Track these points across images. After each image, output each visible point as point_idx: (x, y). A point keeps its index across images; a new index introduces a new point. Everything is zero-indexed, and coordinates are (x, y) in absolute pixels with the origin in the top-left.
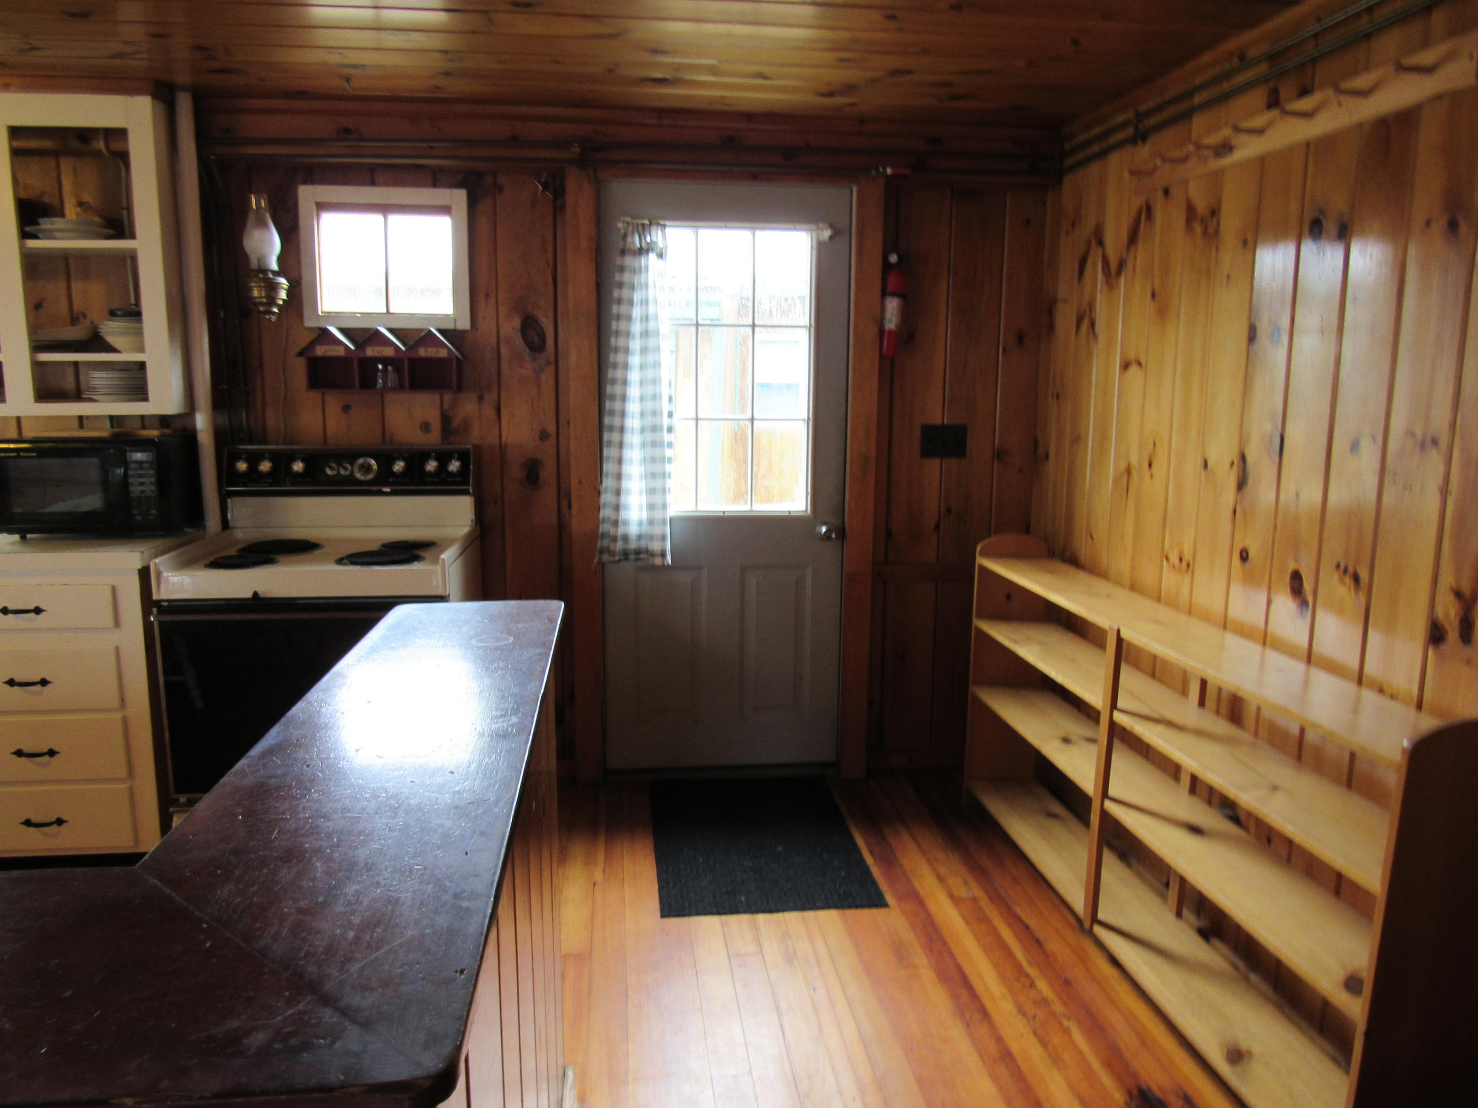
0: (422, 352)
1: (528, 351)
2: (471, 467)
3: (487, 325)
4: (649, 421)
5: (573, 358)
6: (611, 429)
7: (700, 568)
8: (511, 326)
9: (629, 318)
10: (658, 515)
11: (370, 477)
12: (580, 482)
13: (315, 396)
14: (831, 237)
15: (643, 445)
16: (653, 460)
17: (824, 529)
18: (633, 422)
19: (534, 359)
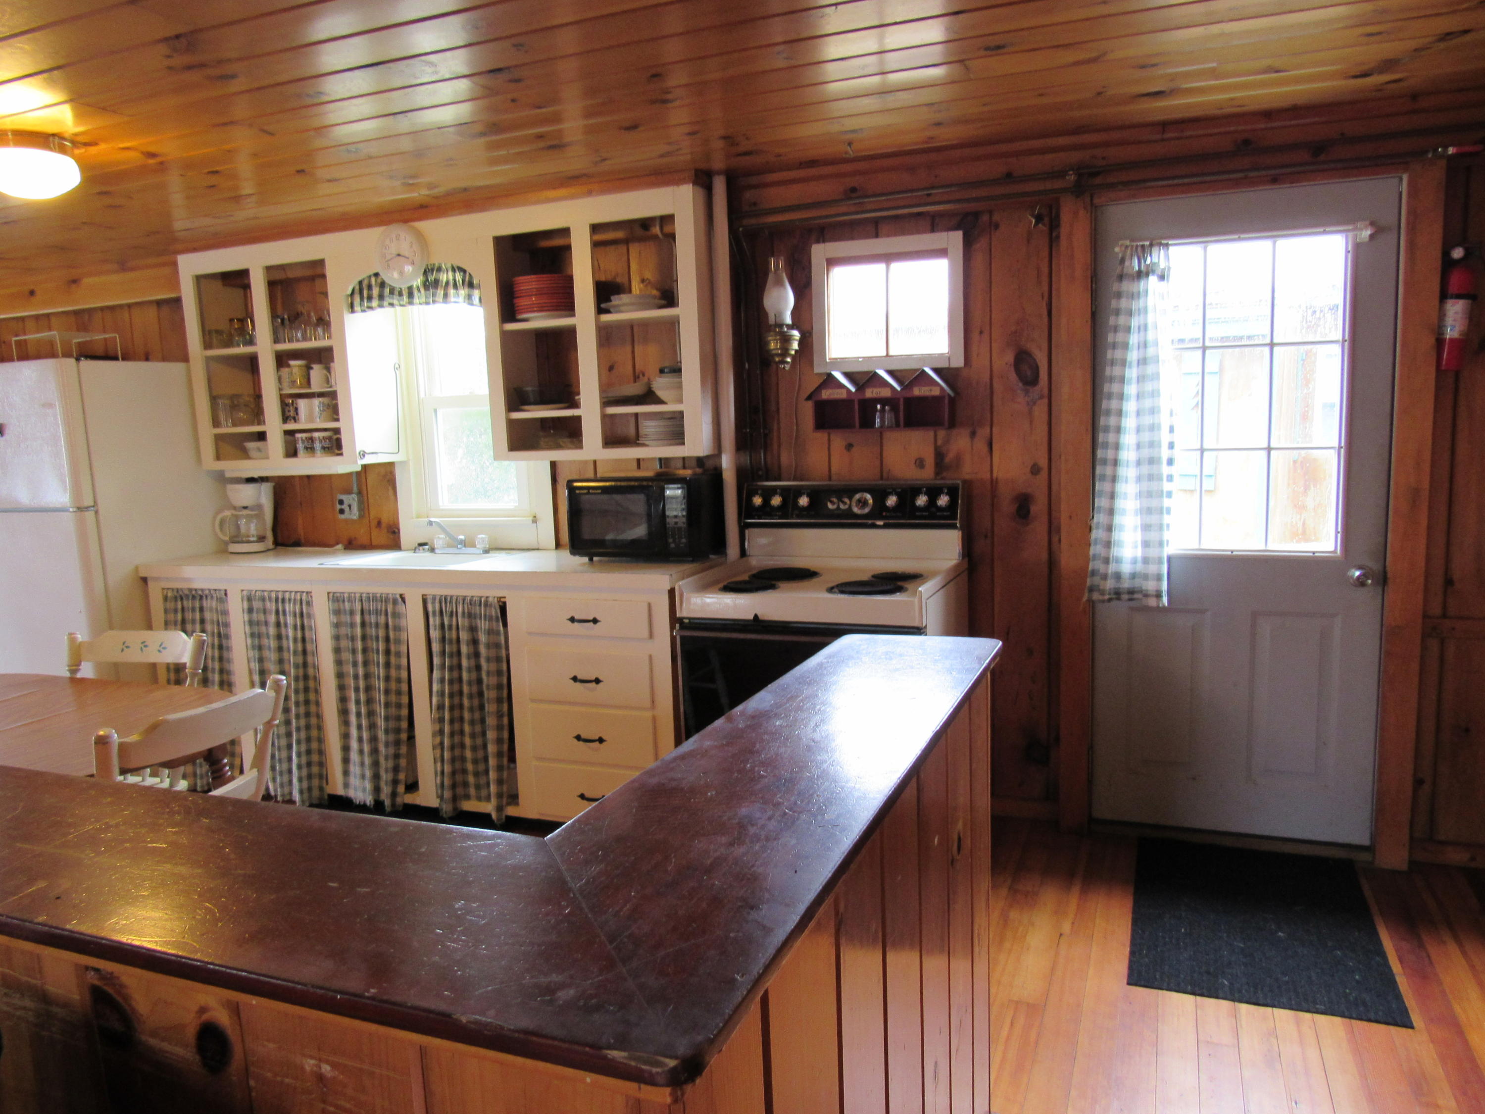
0: (917, 391)
1: (1020, 384)
2: (960, 501)
3: (981, 362)
4: (1146, 453)
5: (1065, 390)
6: (1104, 462)
7: (1203, 612)
8: (1005, 360)
9: (1126, 346)
10: (1153, 553)
11: (867, 510)
12: (1070, 517)
13: (822, 436)
14: (1372, 237)
15: (1139, 479)
16: (1150, 495)
17: (1357, 573)
18: (1128, 455)
19: (1027, 392)
